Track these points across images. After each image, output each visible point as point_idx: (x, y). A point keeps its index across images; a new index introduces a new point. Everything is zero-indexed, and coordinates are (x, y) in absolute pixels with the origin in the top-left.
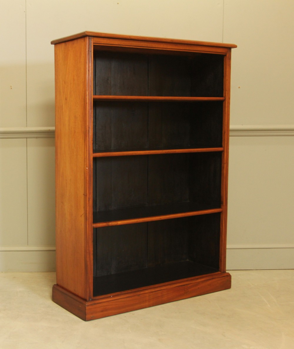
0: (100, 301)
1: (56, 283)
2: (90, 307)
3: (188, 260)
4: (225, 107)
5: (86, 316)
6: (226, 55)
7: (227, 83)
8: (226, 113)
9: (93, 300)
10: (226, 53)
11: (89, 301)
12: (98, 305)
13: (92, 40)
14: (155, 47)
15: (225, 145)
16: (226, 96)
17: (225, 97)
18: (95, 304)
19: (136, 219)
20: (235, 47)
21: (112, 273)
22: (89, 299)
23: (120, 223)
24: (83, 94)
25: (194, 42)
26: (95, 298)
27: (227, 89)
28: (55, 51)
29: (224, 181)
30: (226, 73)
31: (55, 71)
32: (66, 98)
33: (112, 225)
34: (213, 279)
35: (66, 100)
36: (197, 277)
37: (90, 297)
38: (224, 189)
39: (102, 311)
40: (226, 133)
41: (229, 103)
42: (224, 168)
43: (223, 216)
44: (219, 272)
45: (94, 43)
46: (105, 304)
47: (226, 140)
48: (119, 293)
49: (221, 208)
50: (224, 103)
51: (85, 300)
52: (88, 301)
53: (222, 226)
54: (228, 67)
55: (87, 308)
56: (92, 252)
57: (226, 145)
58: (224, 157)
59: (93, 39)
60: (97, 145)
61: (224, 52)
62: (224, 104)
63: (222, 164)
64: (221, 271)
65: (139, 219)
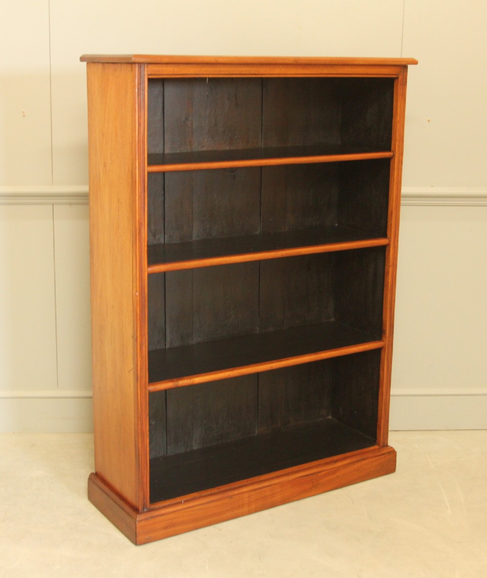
0: (163, 511)
1: (94, 471)
2: (143, 523)
3: (330, 417)
4: (394, 169)
5: (137, 538)
6: (397, 78)
7: (398, 128)
8: (395, 180)
9: (150, 510)
10: (398, 75)
11: (144, 512)
12: (158, 519)
13: (146, 69)
14: (263, 73)
15: (391, 234)
16: (395, 149)
17: (394, 152)
18: (152, 517)
19: (227, 371)
20: (415, 63)
21: (195, 448)
22: (144, 509)
23: (198, 380)
24: (131, 165)
25: (338, 59)
26: (153, 506)
27: (398, 138)
28: (88, 73)
29: (389, 296)
30: (397, 110)
31: (89, 110)
32: (105, 163)
33: (184, 385)
34: (363, 460)
35: (105, 166)
36: (335, 458)
37: (144, 506)
38: (388, 310)
39: (166, 528)
40: (394, 215)
41: (401, 162)
42: (388, 274)
43: (384, 355)
44: (376, 447)
45: (148, 75)
46: (171, 516)
47: (393, 225)
48: (195, 495)
49: (383, 341)
50: (392, 161)
51: (136, 510)
52: (141, 513)
53: (383, 370)
54: (400, 98)
55: (138, 525)
56: (148, 433)
57: (393, 235)
58: (389, 254)
59: (148, 67)
60: (166, 236)
61: (394, 73)
62: (391, 165)
63: (386, 267)
64: (379, 445)
65: (232, 370)
